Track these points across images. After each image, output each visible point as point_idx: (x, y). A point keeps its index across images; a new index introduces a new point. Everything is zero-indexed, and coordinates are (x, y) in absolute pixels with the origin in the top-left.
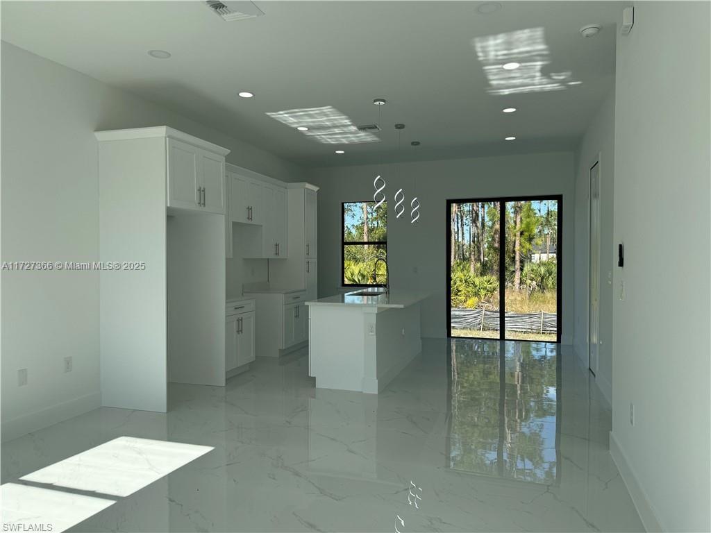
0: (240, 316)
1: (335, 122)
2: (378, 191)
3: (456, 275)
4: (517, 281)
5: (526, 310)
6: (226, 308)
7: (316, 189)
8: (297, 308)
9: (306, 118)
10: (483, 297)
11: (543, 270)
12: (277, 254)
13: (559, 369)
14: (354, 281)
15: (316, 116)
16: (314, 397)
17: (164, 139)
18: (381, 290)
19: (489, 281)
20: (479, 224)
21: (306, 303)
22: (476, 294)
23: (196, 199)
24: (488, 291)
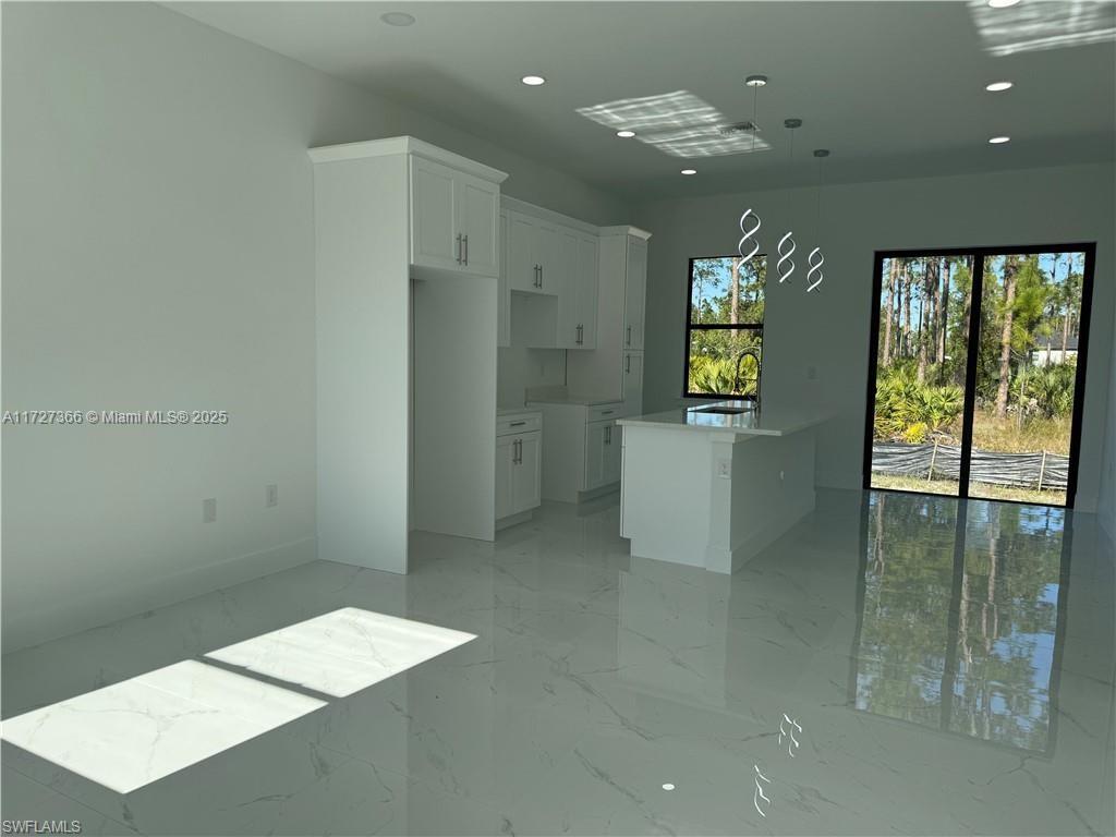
0: (518, 438)
1: (690, 119)
2: (747, 236)
3: (890, 385)
4: (1002, 397)
5: (1014, 447)
6: (498, 424)
7: (646, 236)
8: (608, 429)
9: (640, 113)
10: (936, 423)
11: (1052, 379)
12: (579, 342)
13: (1066, 554)
14: (710, 389)
15: (657, 110)
16: (627, 571)
17: (406, 156)
18: (749, 404)
19: (949, 396)
20: (939, 296)
21: (618, 422)
22: (926, 418)
23: (454, 254)
24: (946, 413)
